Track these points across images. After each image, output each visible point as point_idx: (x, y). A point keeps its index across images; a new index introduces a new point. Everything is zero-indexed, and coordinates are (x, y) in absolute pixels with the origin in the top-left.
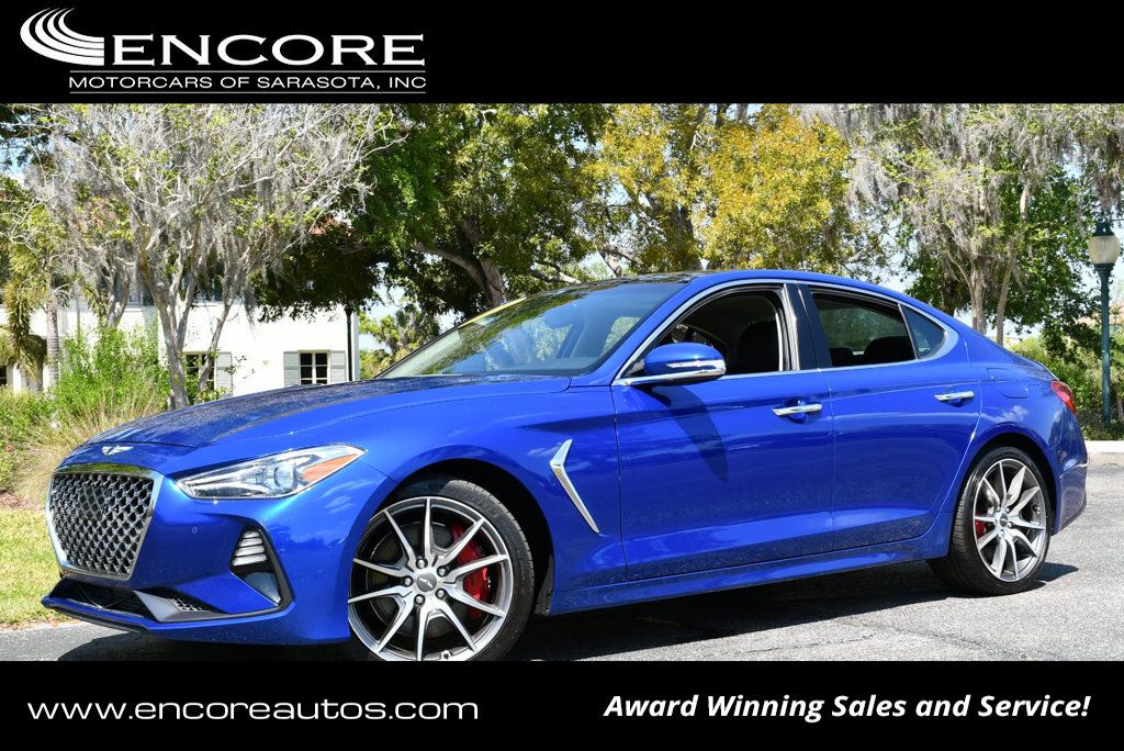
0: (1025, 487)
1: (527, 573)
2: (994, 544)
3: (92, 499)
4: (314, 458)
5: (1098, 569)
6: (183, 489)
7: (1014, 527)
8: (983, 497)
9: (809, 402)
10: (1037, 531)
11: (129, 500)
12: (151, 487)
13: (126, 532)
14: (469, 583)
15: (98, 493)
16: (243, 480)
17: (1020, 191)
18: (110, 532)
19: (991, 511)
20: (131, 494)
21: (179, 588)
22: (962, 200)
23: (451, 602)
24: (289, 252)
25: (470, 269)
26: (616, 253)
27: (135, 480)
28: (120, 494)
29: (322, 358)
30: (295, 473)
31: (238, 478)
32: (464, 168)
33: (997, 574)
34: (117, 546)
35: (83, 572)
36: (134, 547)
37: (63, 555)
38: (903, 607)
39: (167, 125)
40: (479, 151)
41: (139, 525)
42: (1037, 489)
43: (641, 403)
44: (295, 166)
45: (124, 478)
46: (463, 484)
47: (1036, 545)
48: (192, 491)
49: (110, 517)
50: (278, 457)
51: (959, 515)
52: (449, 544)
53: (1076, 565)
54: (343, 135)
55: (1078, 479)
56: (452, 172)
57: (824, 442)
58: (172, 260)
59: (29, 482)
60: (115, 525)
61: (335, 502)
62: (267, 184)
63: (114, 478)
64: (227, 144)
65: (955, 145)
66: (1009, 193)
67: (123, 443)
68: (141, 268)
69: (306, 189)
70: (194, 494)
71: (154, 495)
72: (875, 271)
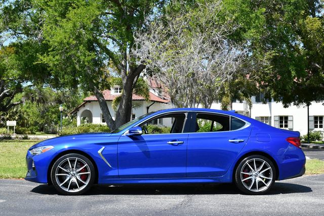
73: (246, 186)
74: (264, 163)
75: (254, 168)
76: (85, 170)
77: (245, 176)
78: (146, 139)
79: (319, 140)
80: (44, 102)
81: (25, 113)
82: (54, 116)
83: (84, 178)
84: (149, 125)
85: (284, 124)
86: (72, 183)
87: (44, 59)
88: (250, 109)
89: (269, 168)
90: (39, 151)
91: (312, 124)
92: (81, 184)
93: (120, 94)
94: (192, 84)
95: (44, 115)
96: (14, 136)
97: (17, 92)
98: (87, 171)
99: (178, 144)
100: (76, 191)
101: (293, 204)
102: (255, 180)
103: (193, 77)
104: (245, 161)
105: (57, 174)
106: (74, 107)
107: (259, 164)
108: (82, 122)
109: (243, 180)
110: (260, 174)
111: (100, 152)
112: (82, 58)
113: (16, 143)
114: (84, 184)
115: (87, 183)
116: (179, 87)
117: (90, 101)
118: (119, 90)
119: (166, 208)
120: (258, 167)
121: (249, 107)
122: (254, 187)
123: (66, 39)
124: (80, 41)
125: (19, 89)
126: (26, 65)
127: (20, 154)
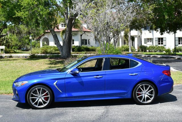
73: (139, 100)
74: (149, 86)
75: (143, 90)
76: (47, 94)
77: (138, 94)
78: (81, 75)
79: (181, 51)
80: (20, 34)
81: (10, 40)
82: (26, 40)
83: (46, 99)
84: (82, 46)
85: (161, 42)
86: (39, 102)
87: (19, 14)
88: (141, 34)
89: (152, 89)
90: (20, 84)
91: (177, 42)
92: (45, 103)
93: (65, 27)
94: (107, 29)
95: (21, 40)
96: (4, 55)
97: (4, 28)
98: (48, 95)
99: (100, 77)
100: (42, 106)
101: (166, 112)
102: (144, 96)
103: (107, 25)
104: (139, 86)
105: (31, 98)
106: (38, 36)
107: (146, 87)
108: (43, 45)
109: (137, 97)
110: (147, 93)
111: (55, 84)
112: (41, 13)
113: (5, 62)
114: (46, 103)
115: (48, 102)
116: (99, 31)
117: (47, 33)
118: (64, 26)
119: (94, 119)
120: (146, 89)
121: (140, 33)
122: (144, 100)
123: (31, 1)
124: (39, 2)
125: (5, 26)
126: (8, 15)
127: (8, 70)
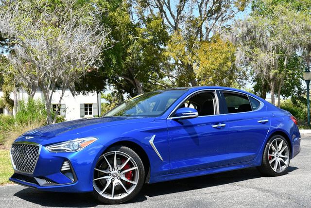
0: (283, 146)
1: (143, 172)
2: (274, 162)
3: (23, 152)
4: (84, 141)
5: (304, 168)
6: (48, 149)
7: (280, 157)
8: (271, 149)
9: (222, 123)
10: (287, 158)
11: (33, 152)
12: (39, 149)
13: (32, 161)
14: (127, 175)
15: (24, 150)
16: (64, 147)
17: (284, 59)
18: (27, 161)
19: (273, 153)
20: (33, 150)
21: (46, 177)
22: (267, 62)
23: (122, 180)
24: (80, 78)
25: (131, 81)
26: (172, 76)
27: (34, 146)
28: (30, 150)
29: (91, 105)
30: (78, 145)
31: (62, 146)
32: (129, 53)
33: (275, 171)
34: (29, 165)
35: (20, 171)
36: (34, 165)
37: (15, 167)
38: (249, 180)
39: (47, 44)
40: (134, 48)
41: (35, 159)
42: (286, 146)
43: (175, 124)
44: (82, 54)
45: (31, 146)
46: (125, 147)
47: (286, 162)
48: (50, 150)
49: (27, 157)
50: (74, 141)
51: (264, 154)
52: (121, 164)
53: (298, 167)
54: (95, 46)
55: (298, 143)
56: (126, 54)
57: (227, 134)
58: (48, 80)
59: (8, 142)
60: (29, 159)
61: (91, 152)
62: (74, 59)
63: (29, 146)
64: (63, 48)
65: (266, 47)
66: (281, 60)
67: (31, 136)
68: (39, 83)
69: (85, 61)
70: (50, 151)
71: (40, 151)
72: (245, 81)
